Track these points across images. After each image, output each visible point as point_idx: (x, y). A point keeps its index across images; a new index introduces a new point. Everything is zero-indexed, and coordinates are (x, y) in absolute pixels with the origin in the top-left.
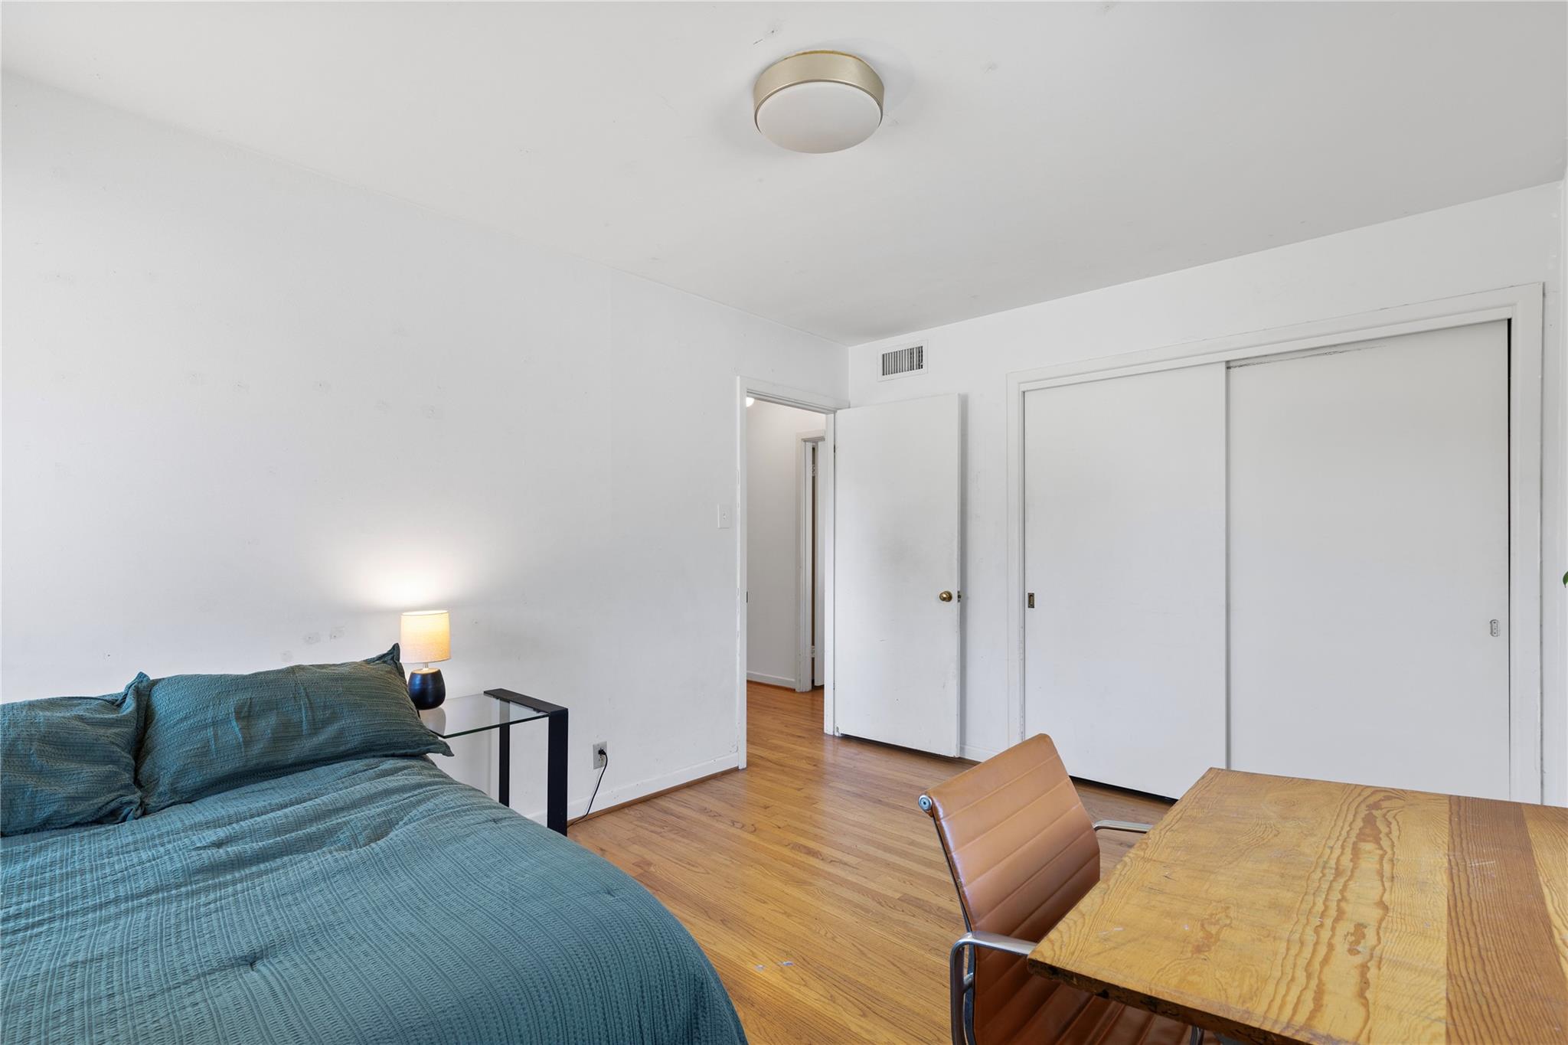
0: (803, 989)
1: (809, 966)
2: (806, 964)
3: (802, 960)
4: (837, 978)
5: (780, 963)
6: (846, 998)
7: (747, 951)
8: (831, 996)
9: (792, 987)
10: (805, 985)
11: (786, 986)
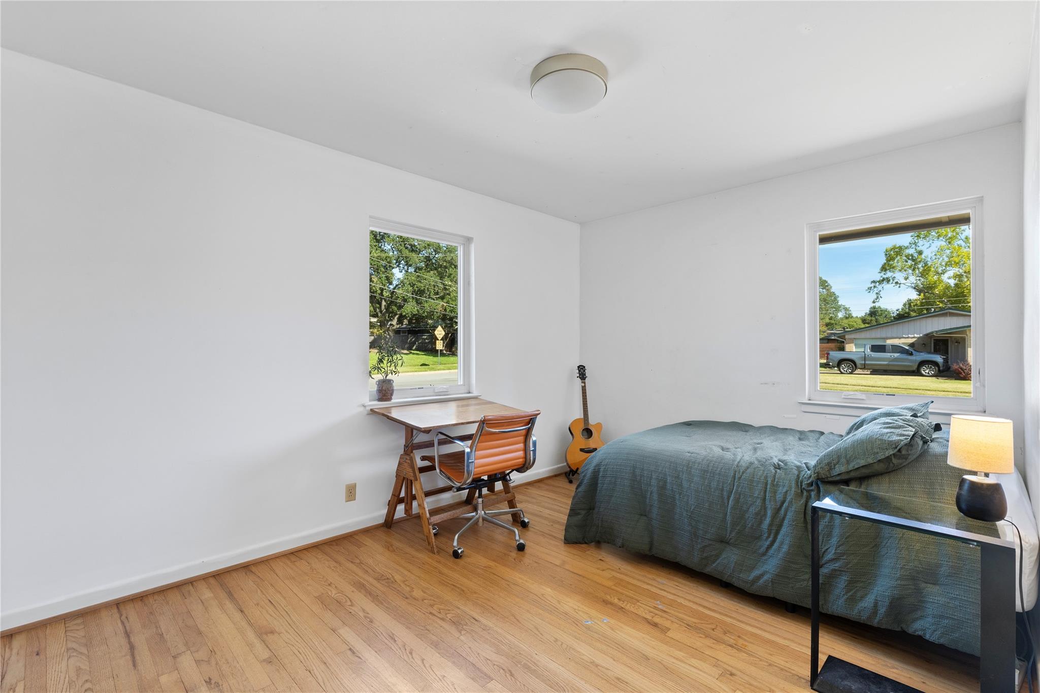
0: (577, 608)
1: (573, 620)
2: (575, 621)
3: (579, 624)
4: (556, 613)
5: (593, 622)
6: (550, 601)
7: (618, 632)
8: (560, 604)
9: (583, 608)
10: (575, 609)
11: (587, 609)
